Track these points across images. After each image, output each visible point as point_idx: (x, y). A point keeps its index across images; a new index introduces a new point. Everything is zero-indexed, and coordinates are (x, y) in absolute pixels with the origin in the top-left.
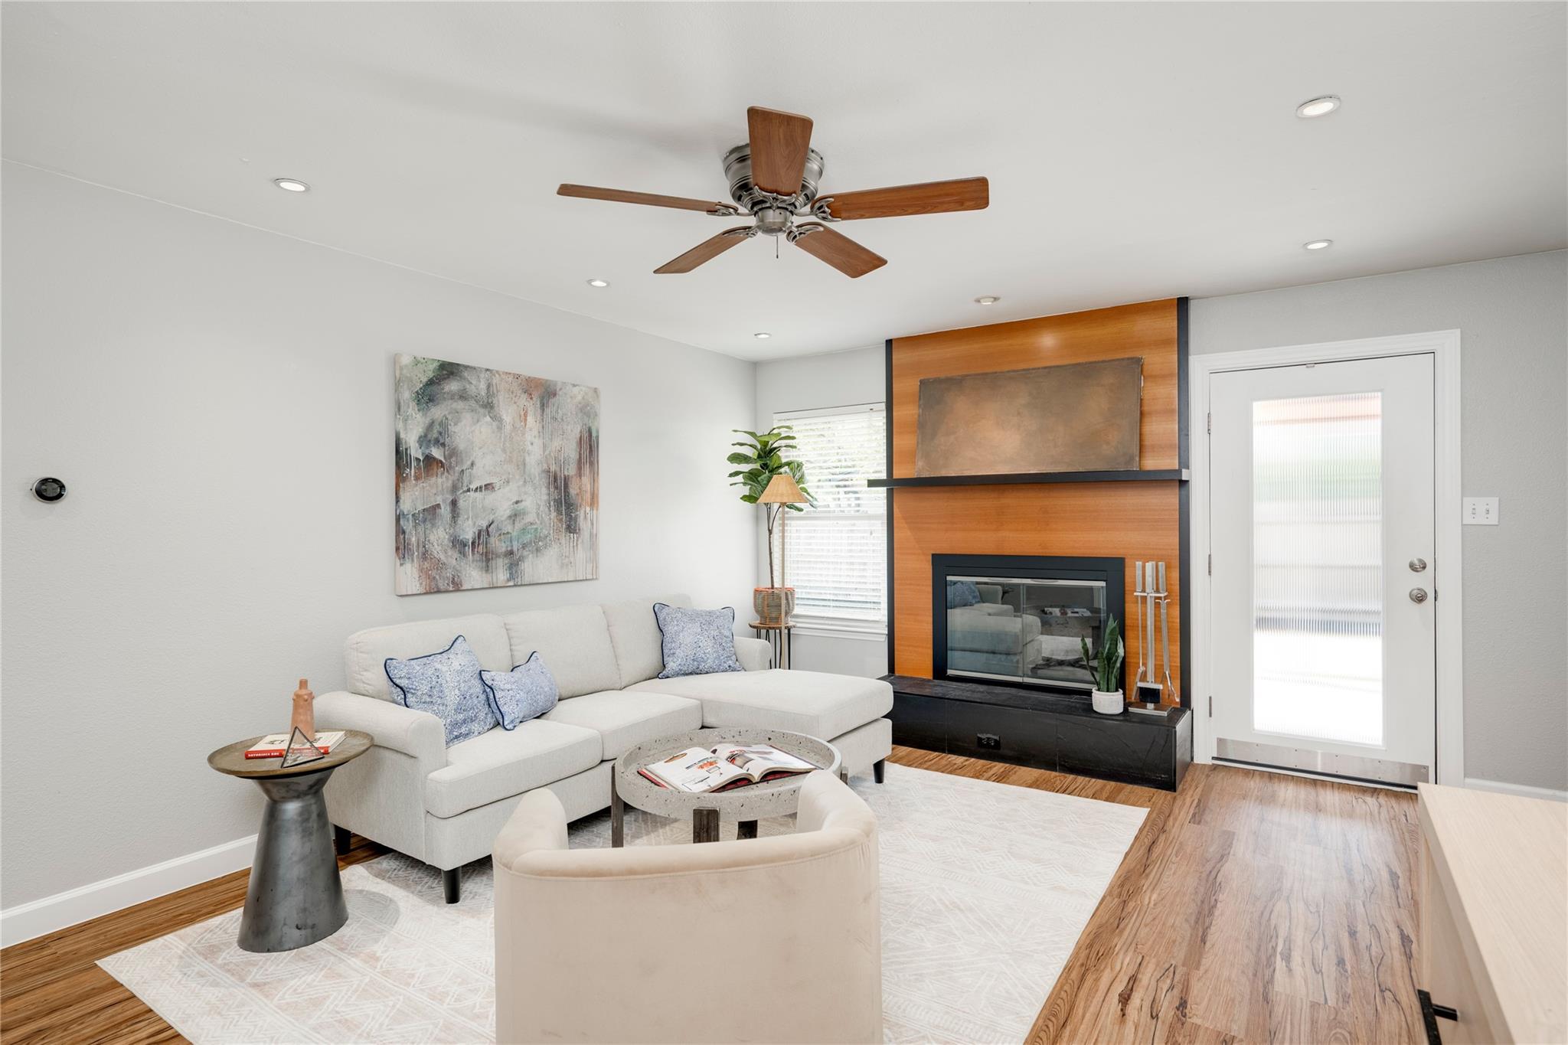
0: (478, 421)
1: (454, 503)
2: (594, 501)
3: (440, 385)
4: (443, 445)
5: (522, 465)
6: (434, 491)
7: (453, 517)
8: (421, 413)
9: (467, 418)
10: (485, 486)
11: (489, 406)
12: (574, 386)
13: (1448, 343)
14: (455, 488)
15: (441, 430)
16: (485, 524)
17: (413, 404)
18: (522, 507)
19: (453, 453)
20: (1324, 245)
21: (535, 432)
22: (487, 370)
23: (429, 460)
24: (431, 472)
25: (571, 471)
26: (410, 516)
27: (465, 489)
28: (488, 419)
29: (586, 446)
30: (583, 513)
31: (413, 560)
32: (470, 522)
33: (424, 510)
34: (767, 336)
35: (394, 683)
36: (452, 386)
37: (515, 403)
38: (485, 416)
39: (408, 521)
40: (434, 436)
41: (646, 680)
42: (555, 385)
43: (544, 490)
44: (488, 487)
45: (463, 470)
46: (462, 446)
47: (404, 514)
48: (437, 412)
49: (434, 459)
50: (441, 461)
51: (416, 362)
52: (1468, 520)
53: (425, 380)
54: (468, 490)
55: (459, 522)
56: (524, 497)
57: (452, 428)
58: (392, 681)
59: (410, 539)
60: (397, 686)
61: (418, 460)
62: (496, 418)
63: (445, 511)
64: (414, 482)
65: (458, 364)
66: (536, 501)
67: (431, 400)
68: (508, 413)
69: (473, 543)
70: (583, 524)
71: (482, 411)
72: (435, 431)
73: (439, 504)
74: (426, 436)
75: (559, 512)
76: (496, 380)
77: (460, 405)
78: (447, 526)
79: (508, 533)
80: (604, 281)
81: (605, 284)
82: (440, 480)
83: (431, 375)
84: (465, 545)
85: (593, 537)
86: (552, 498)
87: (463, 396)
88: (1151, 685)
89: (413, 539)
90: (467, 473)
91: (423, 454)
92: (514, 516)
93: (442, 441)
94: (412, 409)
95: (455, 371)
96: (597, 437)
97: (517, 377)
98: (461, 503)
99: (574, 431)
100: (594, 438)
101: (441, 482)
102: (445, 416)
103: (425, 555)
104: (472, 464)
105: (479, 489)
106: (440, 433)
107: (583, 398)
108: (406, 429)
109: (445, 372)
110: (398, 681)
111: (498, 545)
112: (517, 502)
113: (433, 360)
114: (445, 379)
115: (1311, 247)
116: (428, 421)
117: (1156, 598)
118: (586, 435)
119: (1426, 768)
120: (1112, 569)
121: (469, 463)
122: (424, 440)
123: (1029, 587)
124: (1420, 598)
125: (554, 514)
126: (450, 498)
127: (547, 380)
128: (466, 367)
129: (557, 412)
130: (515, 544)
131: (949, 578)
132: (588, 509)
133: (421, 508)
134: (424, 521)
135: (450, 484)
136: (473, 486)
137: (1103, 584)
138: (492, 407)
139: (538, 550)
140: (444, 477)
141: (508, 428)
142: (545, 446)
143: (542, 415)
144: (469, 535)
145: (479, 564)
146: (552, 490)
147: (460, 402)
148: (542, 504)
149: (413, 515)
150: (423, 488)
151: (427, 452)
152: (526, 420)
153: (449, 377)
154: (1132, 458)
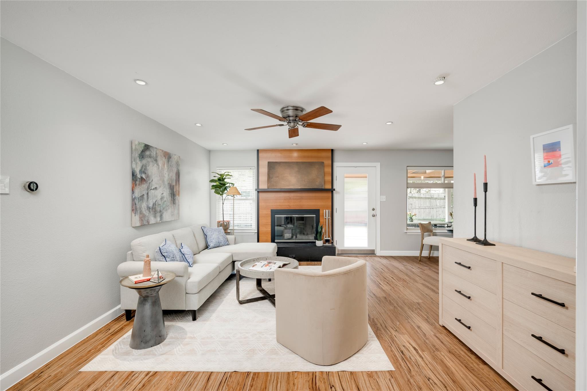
0: (154, 166)
1: (148, 194)
2: (179, 195)
3: (145, 152)
4: (145, 173)
5: (163, 181)
6: (143, 190)
7: (147, 199)
8: (140, 162)
9: (151, 164)
10: (155, 188)
11: (156, 160)
12: (175, 155)
13: (378, 165)
14: (148, 188)
15: (145, 168)
16: (155, 201)
17: (138, 158)
18: (163, 196)
19: (148, 177)
20: (366, 144)
21: (166, 170)
22: (156, 148)
23: (142, 178)
24: (142, 183)
25: (174, 184)
26: (137, 198)
27: (150, 189)
28: (156, 165)
29: (177, 175)
30: (177, 197)
31: (138, 214)
32: (151, 201)
33: (141, 196)
34: (226, 145)
35: (162, 255)
36: (148, 153)
37: (162, 160)
38: (155, 164)
39: (137, 200)
40: (143, 171)
41: (203, 250)
42: (171, 155)
43: (168, 190)
44: (156, 188)
45: (150, 183)
46: (150, 174)
47: (136, 198)
48: (144, 161)
49: (143, 178)
50: (145, 179)
51: (139, 143)
52: (381, 200)
53: (141, 150)
54: (151, 190)
55: (149, 201)
56: (164, 192)
57: (148, 168)
58: (162, 254)
59: (137, 207)
60: (163, 255)
61: (139, 178)
62: (158, 165)
63: (145, 196)
64: (138, 186)
65: (149, 145)
66: (166, 193)
67: (143, 157)
68: (160, 163)
69: (152, 208)
70: (177, 201)
71: (154, 162)
72: (144, 168)
73: (144, 194)
74: (141, 170)
75: (171, 197)
76: (158, 152)
77: (149, 160)
78: (146, 202)
79: (160, 204)
80: (200, 124)
81: (200, 125)
82: (144, 186)
83: (143, 148)
84: (150, 209)
85: (179, 205)
86: (170, 192)
87: (150, 156)
88: (327, 238)
89: (138, 207)
90: (151, 184)
91: (140, 176)
92: (162, 198)
93: (145, 172)
94: (138, 160)
95: (148, 148)
96: (180, 172)
97: (163, 151)
98: (149, 194)
99: (175, 170)
100: (179, 173)
101: (145, 186)
102: (146, 163)
103: (141, 213)
104: (152, 180)
105: (153, 189)
106: (145, 169)
107: (177, 159)
108: (136, 167)
109: (146, 148)
110: (163, 254)
111: (158, 209)
112: (162, 194)
113: (143, 143)
114: (146, 150)
115: (364, 144)
116: (142, 165)
117: (328, 218)
118: (177, 172)
119: (374, 250)
120: (317, 212)
121: (151, 180)
122: (141, 172)
123: (297, 217)
124: (374, 216)
125: (170, 198)
126: (147, 192)
127: (169, 153)
128: (151, 146)
129: (171, 163)
130: (162, 208)
131: (276, 216)
132: (178, 196)
133: (140, 195)
134: (141, 200)
135: (146, 187)
136: (152, 188)
137: (315, 216)
138: (157, 161)
139: (167, 210)
140: (145, 185)
141: (160, 168)
142: (168, 175)
143: (168, 165)
144: (151, 205)
145: (153, 215)
146: (170, 190)
147: (149, 159)
148: (168, 194)
149: (138, 198)
150: (140, 188)
151: (141, 175)
152: (164, 166)
153: (147, 150)
154: (323, 186)
